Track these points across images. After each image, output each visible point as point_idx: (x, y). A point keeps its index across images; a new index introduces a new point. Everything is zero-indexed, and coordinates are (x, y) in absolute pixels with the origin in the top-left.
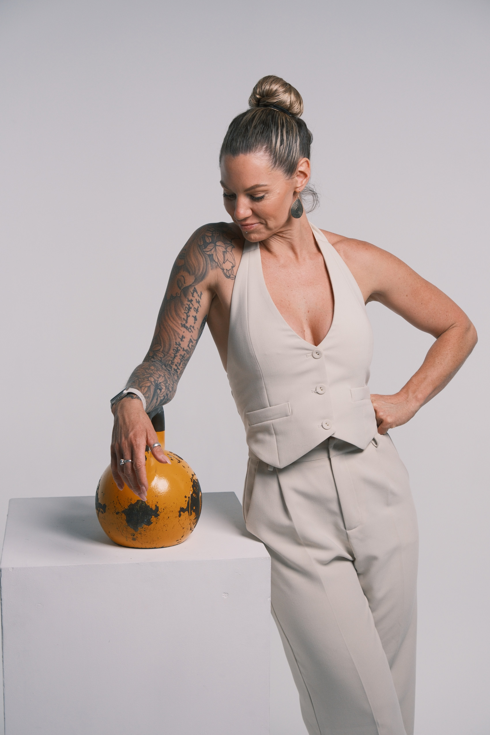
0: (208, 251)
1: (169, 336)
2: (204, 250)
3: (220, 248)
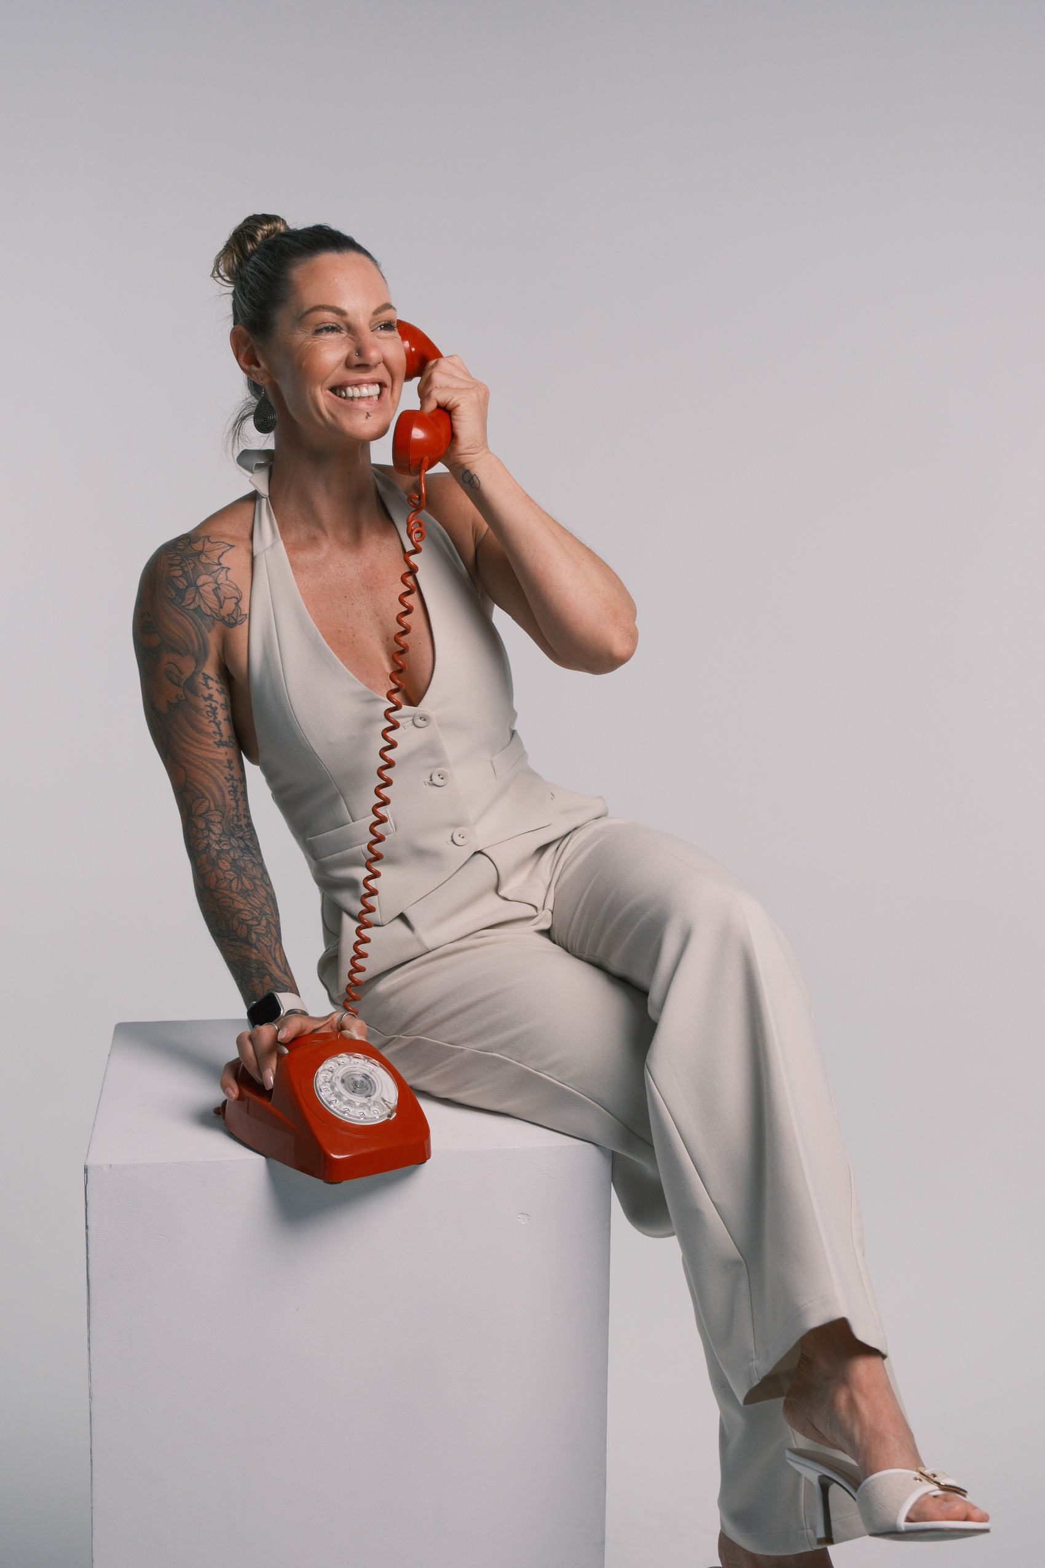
3: (206, 588)
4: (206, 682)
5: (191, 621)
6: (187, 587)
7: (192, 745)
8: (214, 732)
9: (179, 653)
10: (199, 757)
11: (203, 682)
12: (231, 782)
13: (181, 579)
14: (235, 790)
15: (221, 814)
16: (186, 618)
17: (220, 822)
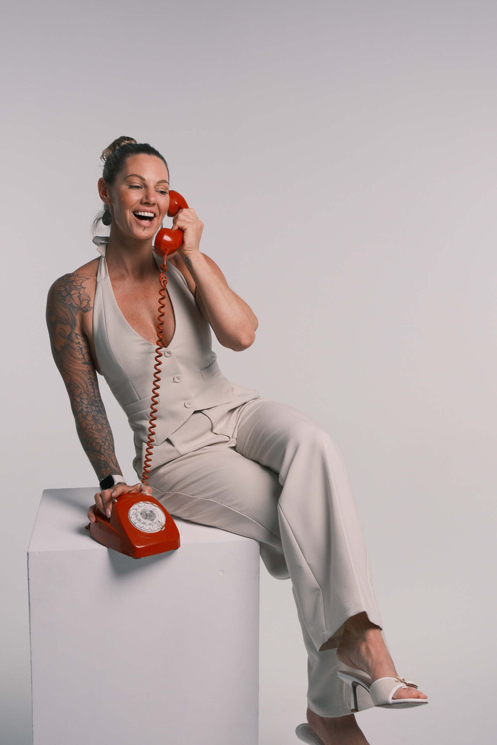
1: (81, 377)
3: (75, 296)
4: (77, 336)
5: (68, 310)
6: (67, 295)
7: (72, 364)
8: (82, 358)
9: (64, 324)
10: (76, 369)
11: (75, 336)
12: (91, 380)
13: (64, 292)
14: (92, 384)
15: (87, 395)
16: (66, 309)
17: (87, 399)
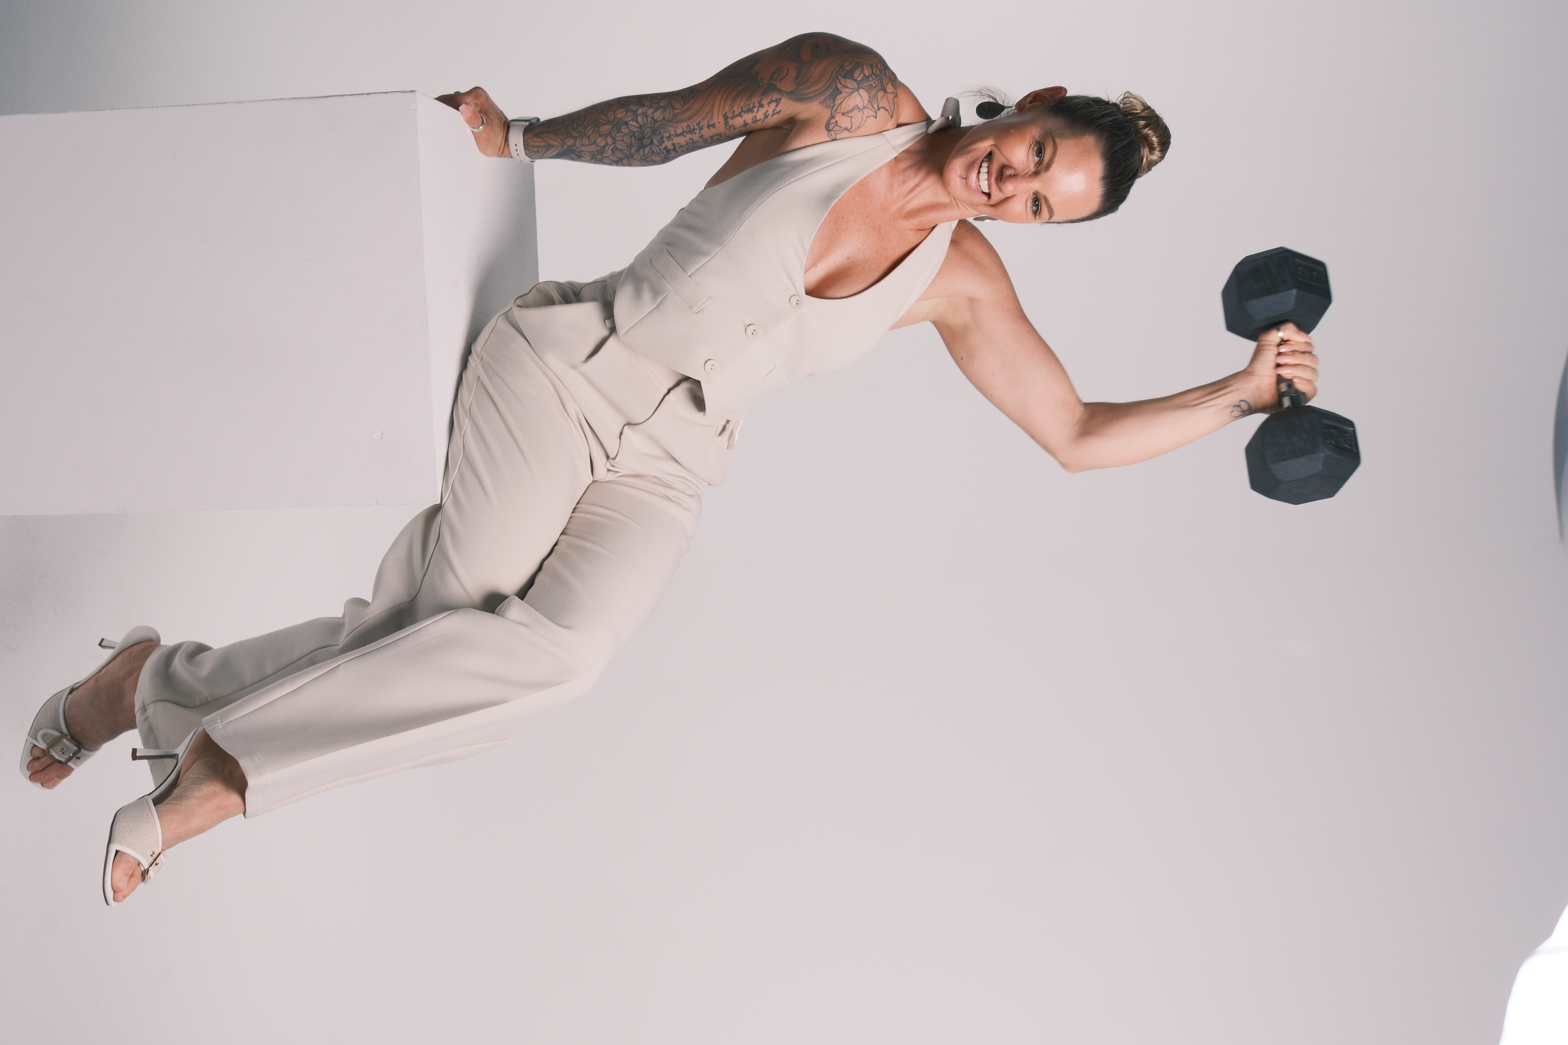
0: (841, 84)
1: (701, 108)
2: (840, 77)
9: (797, 77)
10: (715, 101)
